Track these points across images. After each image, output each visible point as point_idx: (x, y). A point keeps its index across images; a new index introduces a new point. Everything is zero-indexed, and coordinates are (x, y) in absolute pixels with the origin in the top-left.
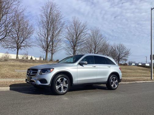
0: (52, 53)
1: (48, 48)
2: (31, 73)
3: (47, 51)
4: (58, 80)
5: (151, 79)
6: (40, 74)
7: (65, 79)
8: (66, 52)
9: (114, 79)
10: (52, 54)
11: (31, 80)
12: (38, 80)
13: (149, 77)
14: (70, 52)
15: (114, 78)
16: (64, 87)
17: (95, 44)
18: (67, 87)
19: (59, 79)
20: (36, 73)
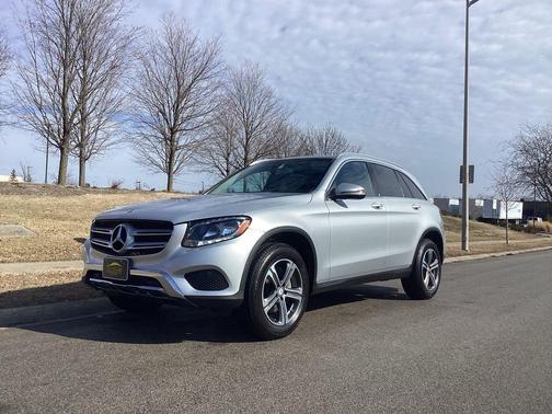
0: (80, 156)
1: (66, 132)
2: (130, 239)
3: (62, 147)
4: (269, 273)
5: (464, 248)
6: (182, 245)
7: (291, 266)
8: (135, 153)
9: (430, 257)
10: (83, 159)
11: (133, 272)
12: (178, 273)
13: (456, 241)
14: (151, 154)
15: (431, 250)
16: (287, 298)
17: (247, 126)
18: (300, 298)
19: (273, 267)
20: (167, 239)
